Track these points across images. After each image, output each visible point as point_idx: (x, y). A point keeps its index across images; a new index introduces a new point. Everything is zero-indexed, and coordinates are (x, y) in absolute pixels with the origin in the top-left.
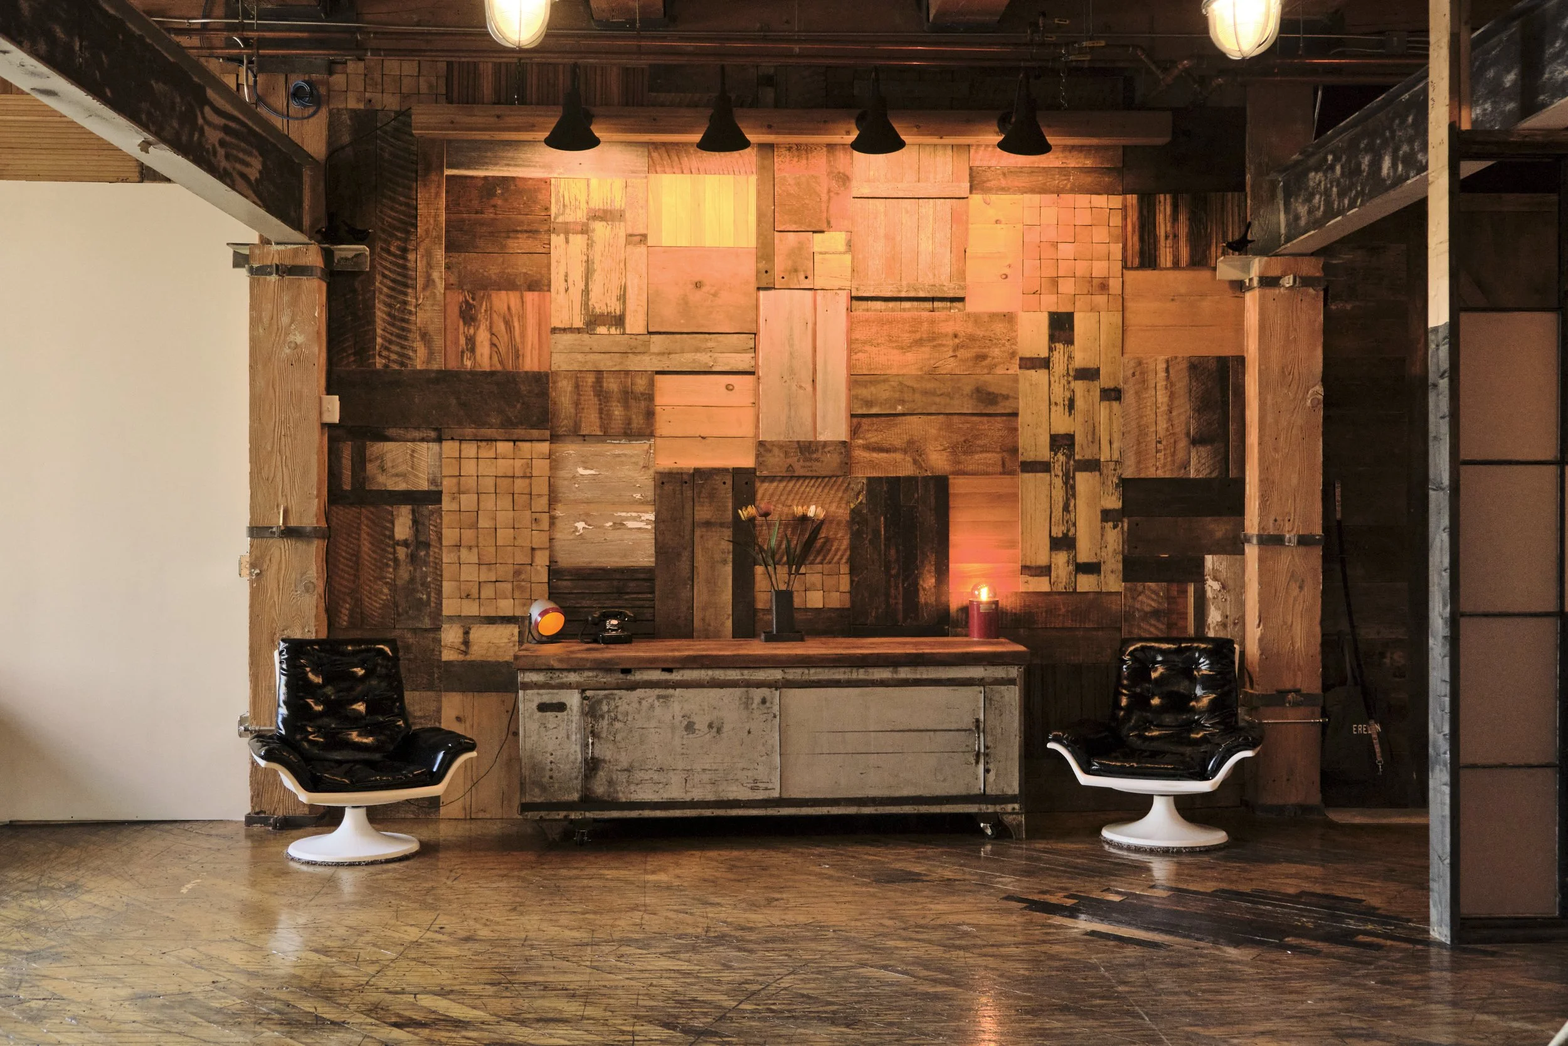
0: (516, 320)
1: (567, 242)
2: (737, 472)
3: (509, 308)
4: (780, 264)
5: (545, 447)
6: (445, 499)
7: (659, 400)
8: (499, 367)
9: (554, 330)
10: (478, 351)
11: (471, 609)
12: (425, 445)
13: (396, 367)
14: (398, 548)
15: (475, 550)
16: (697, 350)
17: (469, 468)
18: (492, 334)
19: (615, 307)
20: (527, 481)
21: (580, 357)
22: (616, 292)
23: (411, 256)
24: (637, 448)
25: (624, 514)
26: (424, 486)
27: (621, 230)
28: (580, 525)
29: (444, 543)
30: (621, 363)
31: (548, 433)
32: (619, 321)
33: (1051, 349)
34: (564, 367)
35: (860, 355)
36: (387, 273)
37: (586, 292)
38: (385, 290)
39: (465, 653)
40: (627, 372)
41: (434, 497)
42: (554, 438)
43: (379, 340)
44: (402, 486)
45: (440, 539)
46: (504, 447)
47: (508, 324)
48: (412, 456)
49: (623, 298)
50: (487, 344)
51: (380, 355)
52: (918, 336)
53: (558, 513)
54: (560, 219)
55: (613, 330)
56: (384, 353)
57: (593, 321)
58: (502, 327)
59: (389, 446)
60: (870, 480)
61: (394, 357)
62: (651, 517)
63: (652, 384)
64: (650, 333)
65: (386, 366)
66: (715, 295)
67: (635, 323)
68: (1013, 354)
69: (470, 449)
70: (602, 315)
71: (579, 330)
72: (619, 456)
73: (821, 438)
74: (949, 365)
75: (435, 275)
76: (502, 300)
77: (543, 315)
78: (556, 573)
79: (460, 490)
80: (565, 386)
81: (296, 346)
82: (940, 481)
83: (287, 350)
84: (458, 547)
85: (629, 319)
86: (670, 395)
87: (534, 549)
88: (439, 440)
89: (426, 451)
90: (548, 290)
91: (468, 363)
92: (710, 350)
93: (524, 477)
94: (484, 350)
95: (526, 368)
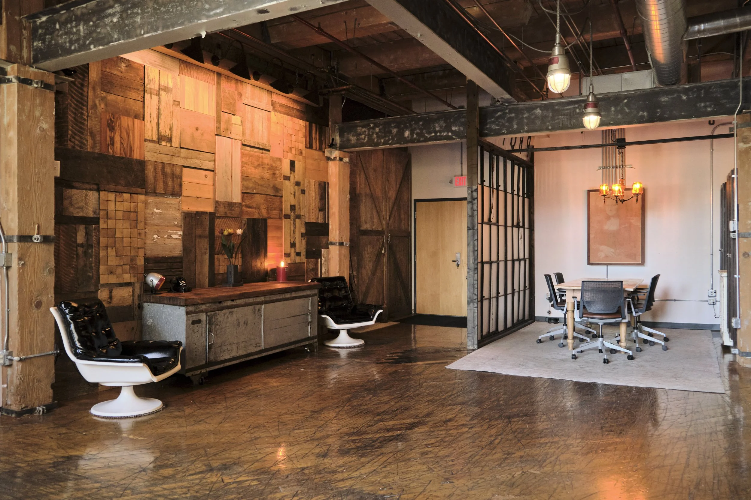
0: (131, 132)
1: (151, 97)
2: (210, 213)
3: (128, 126)
4: (223, 126)
5: (142, 197)
6: (101, 221)
7: (184, 179)
8: (124, 156)
9: (146, 140)
10: (115, 145)
11: (113, 280)
12: (91, 192)
13: (78, 148)
14: (79, 248)
15: (114, 249)
16: (196, 158)
17: (111, 206)
18: (121, 138)
19: (168, 133)
20: (136, 214)
21: (156, 155)
22: (169, 127)
23: (85, 89)
24: (174, 201)
25: (171, 231)
26: (91, 214)
27: (171, 97)
28: (156, 236)
29: (101, 245)
30: (170, 160)
31: (144, 190)
32: (170, 139)
33: (290, 173)
34: (150, 159)
35: (244, 168)
36: (74, 95)
37: (158, 124)
38: (73, 105)
39: (110, 303)
40: (173, 165)
41: (95, 221)
42: (146, 194)
43: (70, 132)
44: (81, 214)
45: (98, 243)
46: (126, 196)
47: (128, 134)
48: (86, 198)
49: (171, 129)
50: (119, 142)
51: (70, 141)
52: (258, 163)
53: (147, 230)
54: (149, 86)
55: (168, 144)
56: (73, 140)
57: (160, 139)
58: (125, 134)
59: (74, 191)
60: (248, 219)
61: (77, 142)
62: (180, 233)
63: (182, 171)
64: (181, 148)
65: (73, 147)
66: (202, 134)
67: (176, 143)
68: (281, 174)
69: (112, 196)
70: (164, 136)
71: (155, 142)
72: (169, 204)
73: (234, 201)
74: (267, 175)
75: (97, 102)
76: (126, 121)
77: (142, 132)
78: (147, 260)
79: (107, 217)
80: (150, 168)
81: (43, 130)
82: (265, 221)
83: (38, 131)
84: (107, 247)
85: (174, 140)
86: (188, 176)
87: (138, 248)
88: (98, 190)
89: (92, 196)
90: (144, 120)
91: (111, 151)
92: (200, 159)
93: (135, 212)
94: (118, 145)
95: (135, 157)
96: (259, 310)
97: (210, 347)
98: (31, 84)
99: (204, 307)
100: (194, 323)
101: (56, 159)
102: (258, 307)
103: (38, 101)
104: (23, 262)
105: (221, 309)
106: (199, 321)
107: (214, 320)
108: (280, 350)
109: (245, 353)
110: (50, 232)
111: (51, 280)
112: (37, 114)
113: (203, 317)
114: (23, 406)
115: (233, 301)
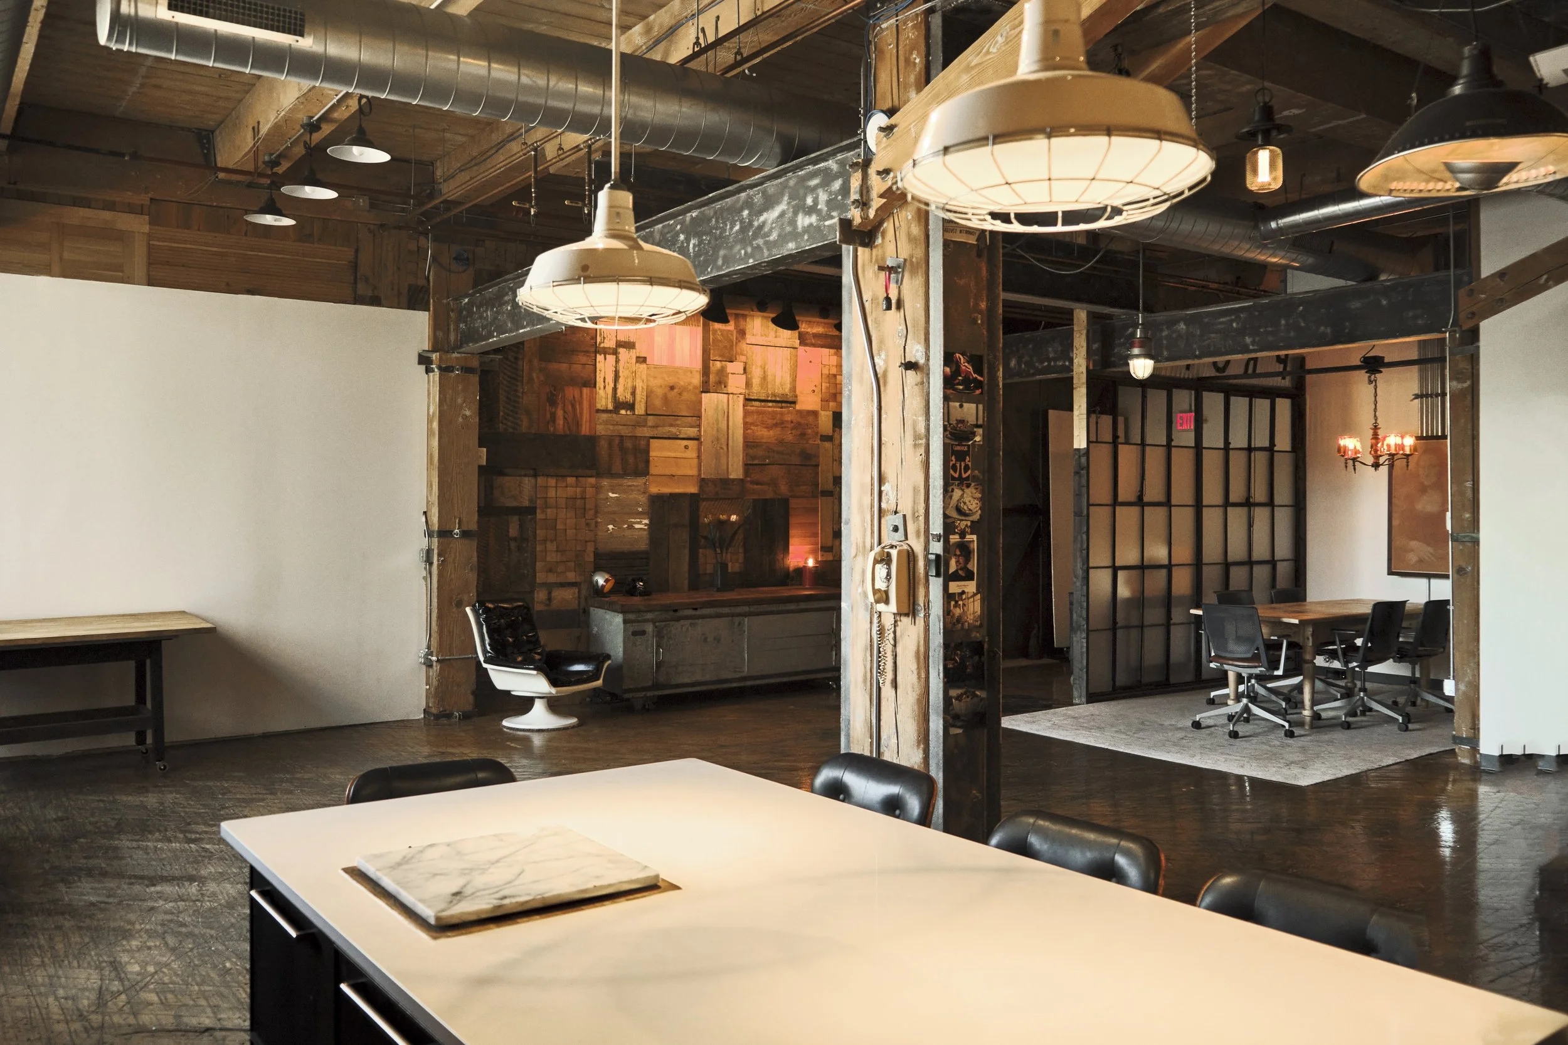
0: (577, 404)
1: (605, 359)
2: (692, 494)
3: (574, 397)
4: (712, 378)
5: (592, 480)
6: (538, 511)
7: (652, 454)
8: (568, 432)
9: (598, 411)
10: (557, 422)
11: (552, 578)
12: (526, 479)
13: (511, 430)
14: (511, 542)
15: (554, 542)
16: (671, 425)
17: (552, 493)
18: (565, 412)
19: (629, 397)
20: (583, 501)
21: (611, 427)
22: (630, 390)
23: (520, 363)
24: (640, 482)
25: (633, 520)
26: (526, 503)
27: (634, 353)
28: (611, 527)
29: (538, 539)
30: (632, 432)
31: (595, 472)
32: (631, 406)
33: (834, 431)
34: (603, 433)
35: (749, 431)
37: (615, 389)
38: (505, 382)
39: (548, 605)
40: (636, 437)
41: (531, 510)
42: (599, 475)
43: (501, 414)
44: (515, 504)
45: (535, 536)
46: (571, 480)
47: (573, 406)
48: (519, 485)
49: (633, 393)
50: (562, 417)
51: (502, 423)
52: (775, 422)
53: (599, 520)
54: (602, 345)
55: (629, 413)
56: (505, 422)
57: (619, 405)
58: (570, 408)
59: (507, 478)
60: (754, 500)
61: (509, 424)
62: (646, 521)
63: (648, 445)
64: (647, 415)
65: (505, 430)
66: (680, 394)
67: (640, 409)
68: (817, 433)
69: (552, 482)
70: (623, 403)
71: (610, 412)
72: (630, 486)
73: (731, 477)
74: (789, 437)
75: (534, 375)
76: (571, 392)
77: (592, 401)
78: (597, 555)
79: (546, 506)
80: (603, 444)
81: (465, 417)
82: (785, 502)
83: (460, 420)
84: (545, 541)
85: (637, 406)
86: (659, 451)
87: (586, 542)
88: (535, 476)
89: (528, 482)
90: (595, 387)
91: (552, 429)
92: (678, 426)
93: (582, 498)
94: (560, 422)
95: (583, 433)
96: (739, 624)
97: (659, 665)
98: (452, 371)
99: (649, 616)
100: (635, 633)
101: (480, 446)
102: (737, 620)
103: (460, 388)
104: (441, 559)
105: (678, 619)
106: (643, 633)
107: (665, 632)
108: (778, 680)
109: (715, 678)
110: (473, 526)
111: (472, 577)
112: (460, 401)
113: (650, 628)
114: (442, 710)
115: (696, 609)
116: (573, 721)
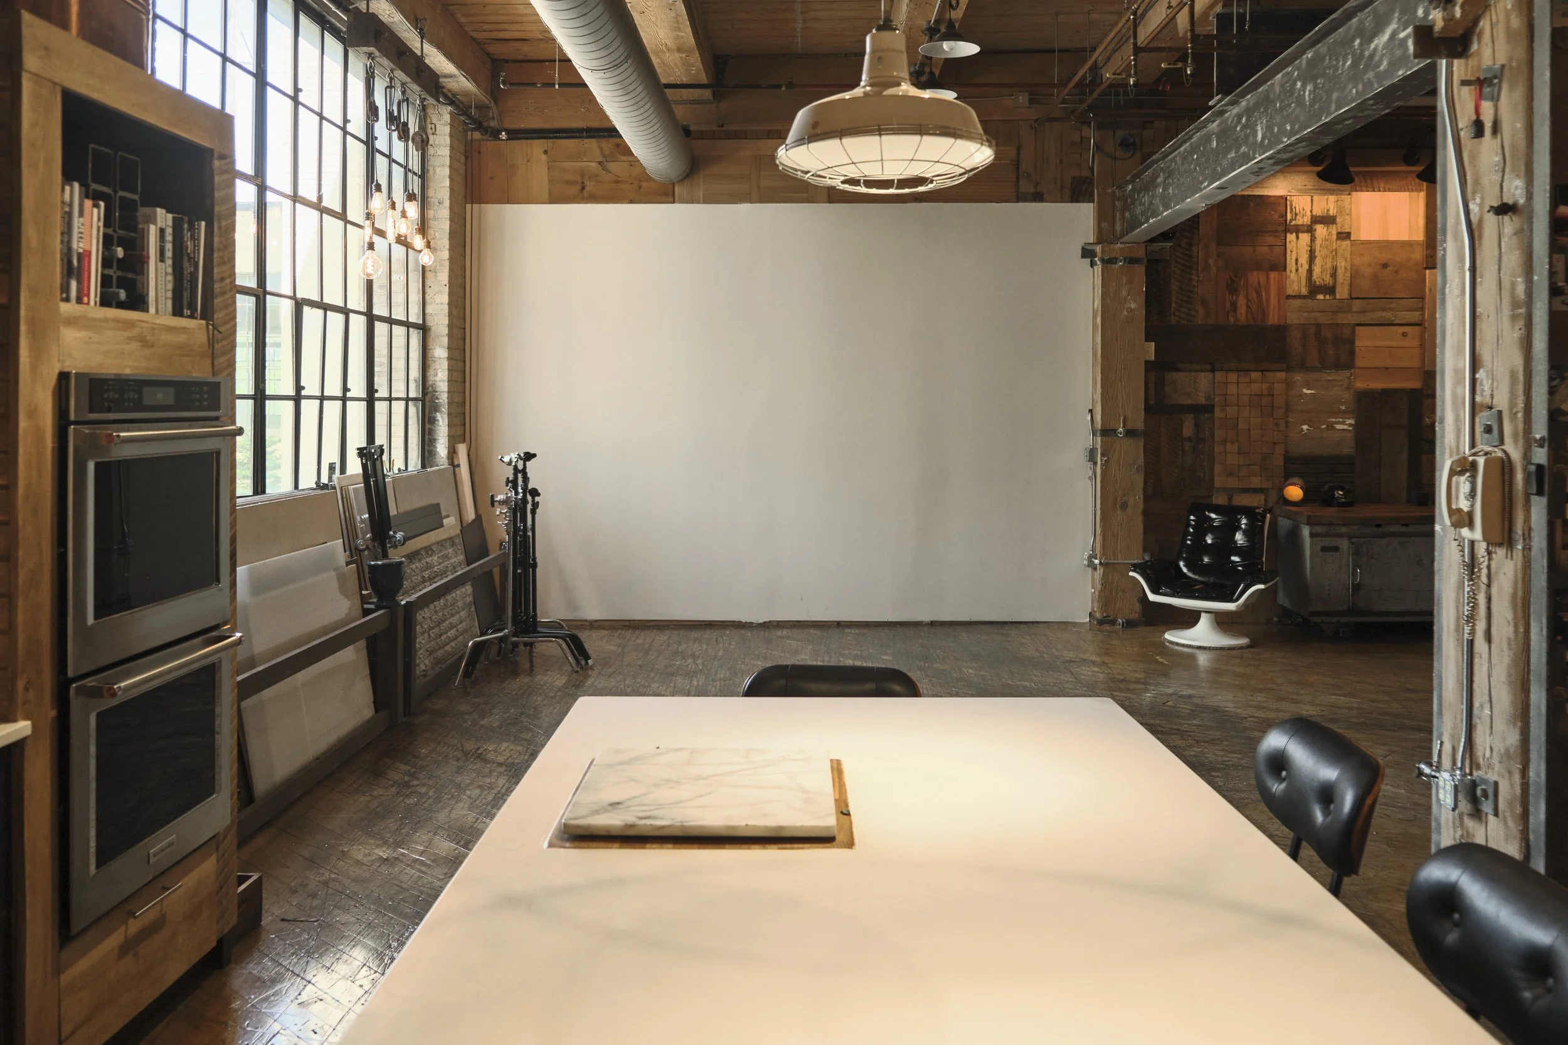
0: (1263, 290)
1: (1298, 238)
2: (1412, 390)
3: (1259, 282)
5: (1282, 375)
6: (1217, 409)
7: (1357, 343)
8: (1252, 322)
9: (1288, 297)
10: (1239, 311)
11: (1233, 483)
12: (1203, 374)
13: (1183, 322)
14: (1185, 442)
15: (1236, 445)
16: (1384, 310)
17: (1232, 389)
18: (1248, 300)
19: (1328, 280)
20: (1270, 398)
21: (1306, 314)
22: (1329, 271)
23: (1195, 249)
24: (1341, 376)
25: (1333, 420)
26: (1202, 400)
27: (1334, 230)
28: (1305, 427)
29: (1216, 439)
30: (1332, 319)
31: (1285, 365)
32: (1331, 290)
34: (1295, 321)
36: (1180, 260)
37: (1310, 271)
38: (1178, 272)
40: (1337, 325)
41: (1209, 408)
42: (1289, 369)
43: (1174, 305)
44: (1189, 402)
45: (1213, 436)
46: (1255, 375)
47: (1259, 294)
48: (1194, 381)
49: (1334, 275)
50: (1244, 307)
51: (1174, 314)
53: (1291, 420)
54: (1293, 223)
55: (1328, 297)
56: (1177, 313)
57: (1314, 289)
58: (1255, 296)
59: (1181, 374)
61: (1183, 316)
62: (1352, 421)
63: (1353, 332)
64: (1352, 298)
65: (1178, 322)
66: (1396, 272)
67: (1342, 293)
69: (1233, 377)
70: (1320, 286)
71: (1304, 297)
72: (1330, 380)
75: (1211, 261)
76: (1255, 277)
77: (1281, 288)
78: (1288, 459)
79: (1226, 404)
80: (1296, 334)
81: (1131, 310)
83: (1125, 313)
84: (1225, 442)
85: (1338, 289)
86: (1365, 340)
87: (1275, 443)
88: (1213, 371)
89: (1204, 379)
90: (1285, 270)
91: (1232, 320)
92: (1393, 309)
93: (1269, 395)
94: (1242, 310)
95: (1270, 323)
97: (1357, 588)
98: (1116, 263)
99: (1344, 530)
100: (1324, 549)
101: (1147, 340)
103: (1124, 279)
104: (1106, 458)
105: (1383, 536)
106: (1336, 549)
107: (1365, 550)
110: (1140, 425)
111: (1139, 479)
112: (1124, 293)
113: (1344, 544)
114: (1105, 615)
115: (1407, 525)
116: (1243, 641)
